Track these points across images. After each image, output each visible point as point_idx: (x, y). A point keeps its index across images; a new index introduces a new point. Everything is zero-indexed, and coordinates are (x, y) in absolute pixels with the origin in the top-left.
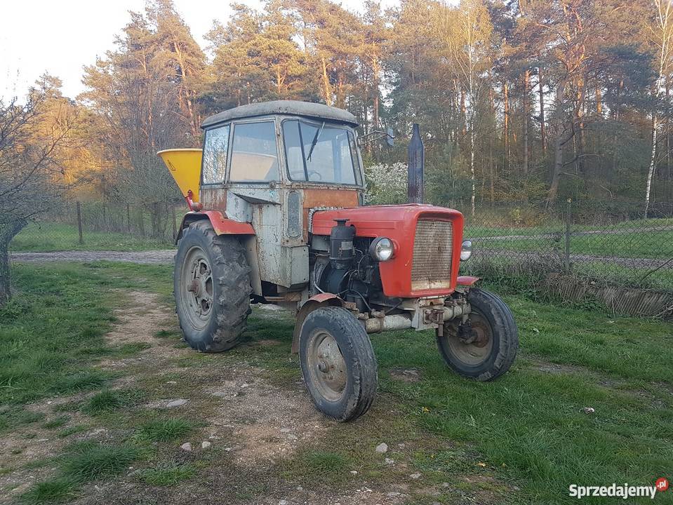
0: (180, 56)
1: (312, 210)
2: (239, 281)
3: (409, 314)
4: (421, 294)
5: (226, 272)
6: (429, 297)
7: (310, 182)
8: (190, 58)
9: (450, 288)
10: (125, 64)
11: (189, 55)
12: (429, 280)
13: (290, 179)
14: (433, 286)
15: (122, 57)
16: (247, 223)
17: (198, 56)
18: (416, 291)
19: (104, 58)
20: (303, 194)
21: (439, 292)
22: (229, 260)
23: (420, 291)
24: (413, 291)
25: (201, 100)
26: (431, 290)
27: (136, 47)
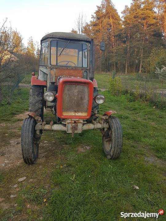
0: (111, 21)
1: (59, 77)
2: (36, 103)
3: (65, 125)
4: (68, 117)
5: (32, 99)
6: (72, 119)
7: (58, 66)
8: (115, 21)
9: (87, 116)
10: (95, 25)
11: (115, 20)
12: (75, 111)
13: (51, 64)
14: (77, 114)
15: (93, 22)
16: (45, 81)
17: (118, 20)
18: (66, 116)
19: (89, 23)
20: (55, 70)
21: (80, 117)
22: (34, 95)
23: (68, 116)
24: (64, 116)
25: (117, 36)
26: (75, 116)
27: (98, 19)
